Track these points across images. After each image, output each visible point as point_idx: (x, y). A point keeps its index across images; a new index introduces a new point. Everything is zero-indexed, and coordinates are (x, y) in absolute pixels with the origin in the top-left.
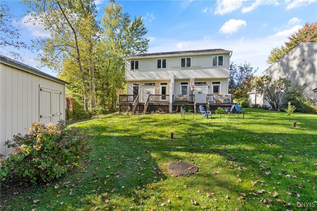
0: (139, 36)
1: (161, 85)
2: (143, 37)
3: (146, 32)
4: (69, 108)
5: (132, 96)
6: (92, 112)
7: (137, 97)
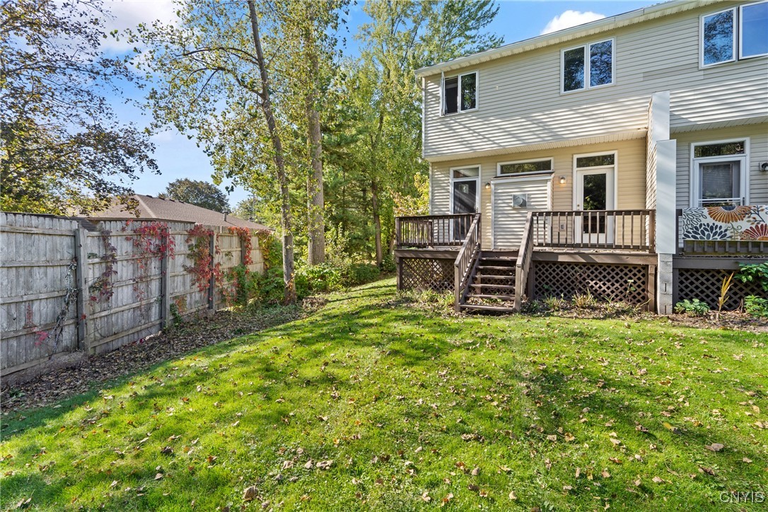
0: (471, 29)
1: (578, 166)
2: (482, 31)
3: (493, 14)
4: (247, 262)
5: (452, 220)
6: (313, 278)
7: (473, 225)
